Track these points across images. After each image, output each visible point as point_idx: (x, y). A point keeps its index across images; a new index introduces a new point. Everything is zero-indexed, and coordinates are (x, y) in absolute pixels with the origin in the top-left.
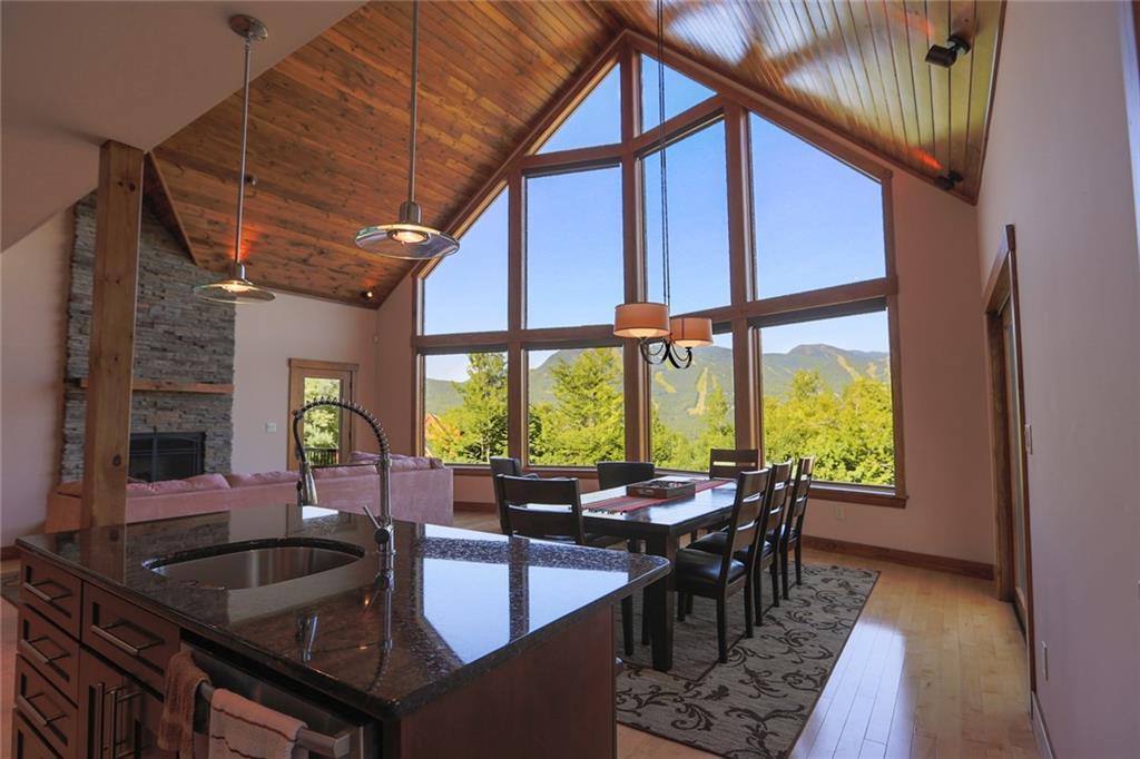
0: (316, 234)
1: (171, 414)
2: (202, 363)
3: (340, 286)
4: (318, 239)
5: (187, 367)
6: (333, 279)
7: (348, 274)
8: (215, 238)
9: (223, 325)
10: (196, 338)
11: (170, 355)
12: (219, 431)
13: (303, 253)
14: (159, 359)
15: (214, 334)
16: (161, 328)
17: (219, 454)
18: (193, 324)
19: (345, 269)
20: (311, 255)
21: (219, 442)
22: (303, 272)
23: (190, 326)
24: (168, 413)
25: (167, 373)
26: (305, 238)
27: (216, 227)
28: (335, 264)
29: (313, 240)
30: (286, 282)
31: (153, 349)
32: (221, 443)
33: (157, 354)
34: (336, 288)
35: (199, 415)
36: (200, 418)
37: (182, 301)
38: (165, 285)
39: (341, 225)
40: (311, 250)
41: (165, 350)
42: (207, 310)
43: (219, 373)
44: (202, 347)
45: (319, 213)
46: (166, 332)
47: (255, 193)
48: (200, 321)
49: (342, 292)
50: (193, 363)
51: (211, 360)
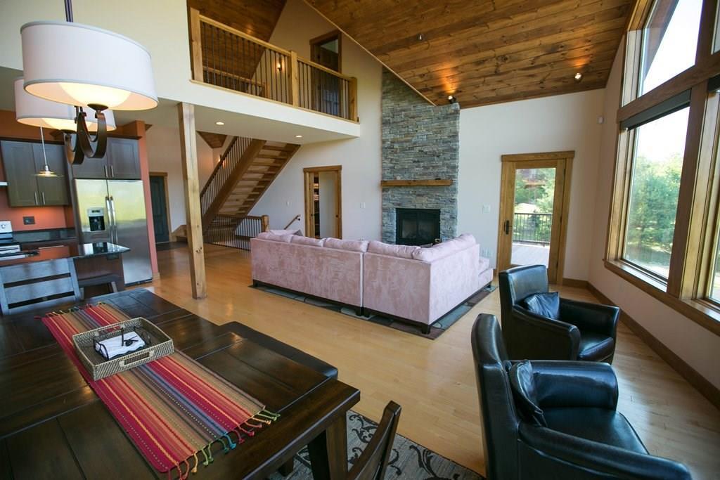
0: (490, 46)
1: (423, 198)
2: (437, 167)
3: (544, 79)
4: (493, 49)
5: (430, 171)
6: (532, 76)
7: (544, 65)
8: (430, 84)
9: (450, 140)
10: (434, 151)
11: (422, 164)
12: (447, 209)
13: (489, 67)
14: (417, 167)
15: (444, 147)
16: (417, 149)
17: (447, 224)
18: (432, 143)
19: (538, 62)
20: (498, 66)
21: (447, 216)
22: (501, 81)
23: (431, 144)
24: (421, 198)
25: (420, 175)
26: (482, 55)
27: (425, 78)
28: (526, 62)
29: (490, 53)
30: (493, 94)
31: (414, 162)
32: (448, 217)
33: (416, 164)
34: (542, 82)
35: (436, 199)
36: (437, 201)
37: (427, 131)
38: (418, 123)
39: (505, 27)
40: (495, 61)
41: (418, 162)
42: (440, 133)
43: (447, 172)
44: (438, 156)
45: (477, 30)
46: (420, 151)
47: (428, 43)
48: (437, 140)
49: (548, 85)
50: (433, 167)
51: (443, 165)
